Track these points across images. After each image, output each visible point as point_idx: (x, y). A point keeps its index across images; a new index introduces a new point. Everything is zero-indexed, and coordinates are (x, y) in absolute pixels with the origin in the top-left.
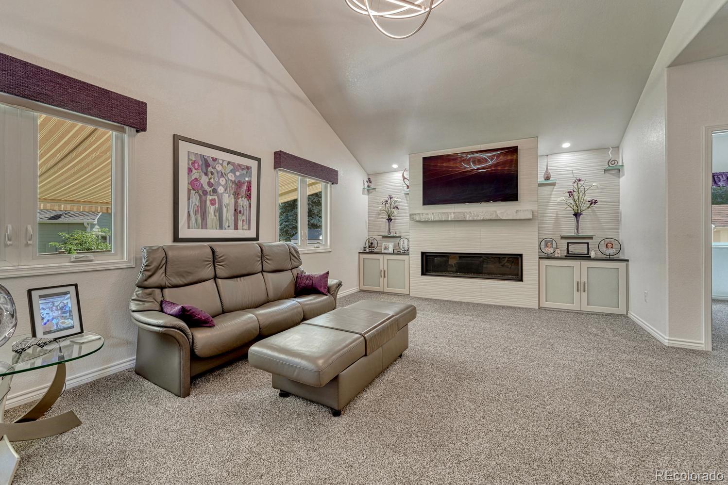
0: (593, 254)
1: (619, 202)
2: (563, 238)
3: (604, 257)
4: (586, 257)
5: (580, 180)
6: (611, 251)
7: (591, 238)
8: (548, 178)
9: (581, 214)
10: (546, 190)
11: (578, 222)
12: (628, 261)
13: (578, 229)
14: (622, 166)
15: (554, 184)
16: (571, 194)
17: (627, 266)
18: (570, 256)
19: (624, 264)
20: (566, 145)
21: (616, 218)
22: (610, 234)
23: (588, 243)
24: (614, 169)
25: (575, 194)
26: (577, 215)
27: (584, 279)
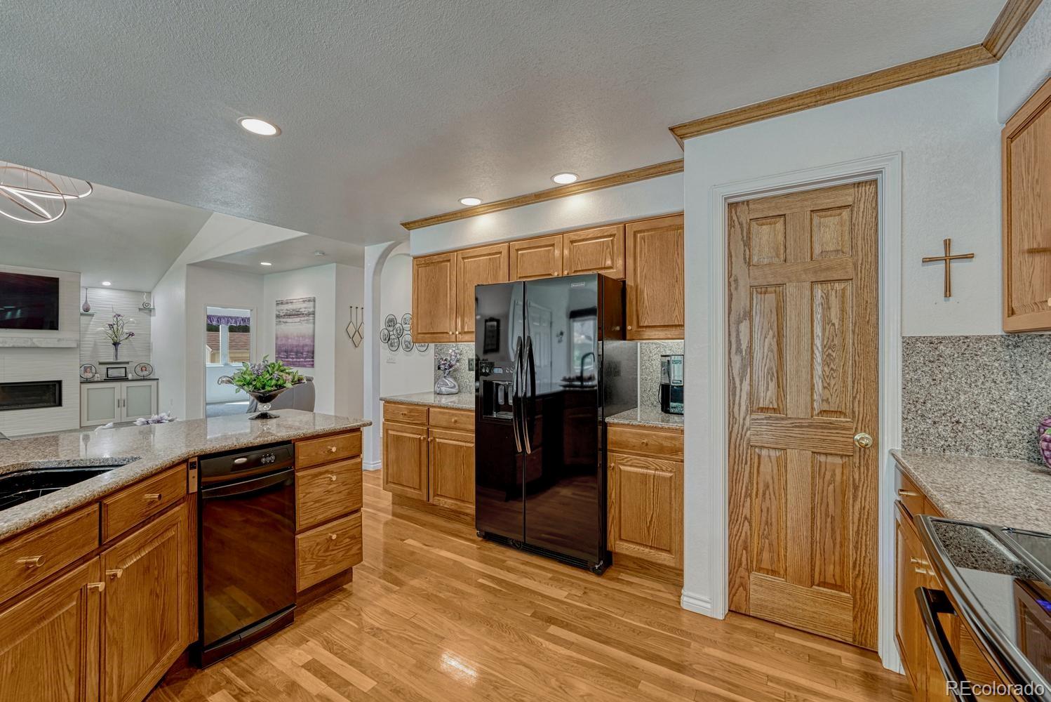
0: (130, 376)
1: (150, 334)
2: (100, 364)
3: (139, 378)
4: (125, 379)
5: (119, 316)
6: (145, 373)
7: (128, 363)
8: (87, 310)
9: (119, 343)
10: (84, 320)
11: (116, 350)
12: (158, 379)
13: (116, 356)
14: (154, 309)
15: (92, 315)
16: (111, 326)
17: (158, 383)
18: (109, 379)
19: (155, 382)
20: (107, 283)
21: (149, 348)
22: (144, 360)
23: (126, 368)
24: (147, 309)
25: (115, 327)
26: (116, 344)
27: (124, 396)
